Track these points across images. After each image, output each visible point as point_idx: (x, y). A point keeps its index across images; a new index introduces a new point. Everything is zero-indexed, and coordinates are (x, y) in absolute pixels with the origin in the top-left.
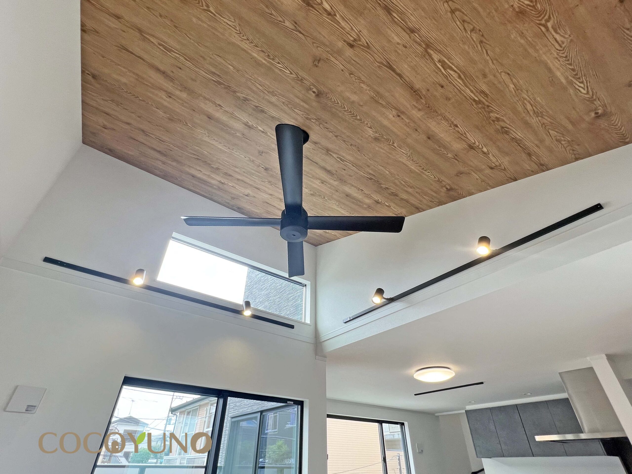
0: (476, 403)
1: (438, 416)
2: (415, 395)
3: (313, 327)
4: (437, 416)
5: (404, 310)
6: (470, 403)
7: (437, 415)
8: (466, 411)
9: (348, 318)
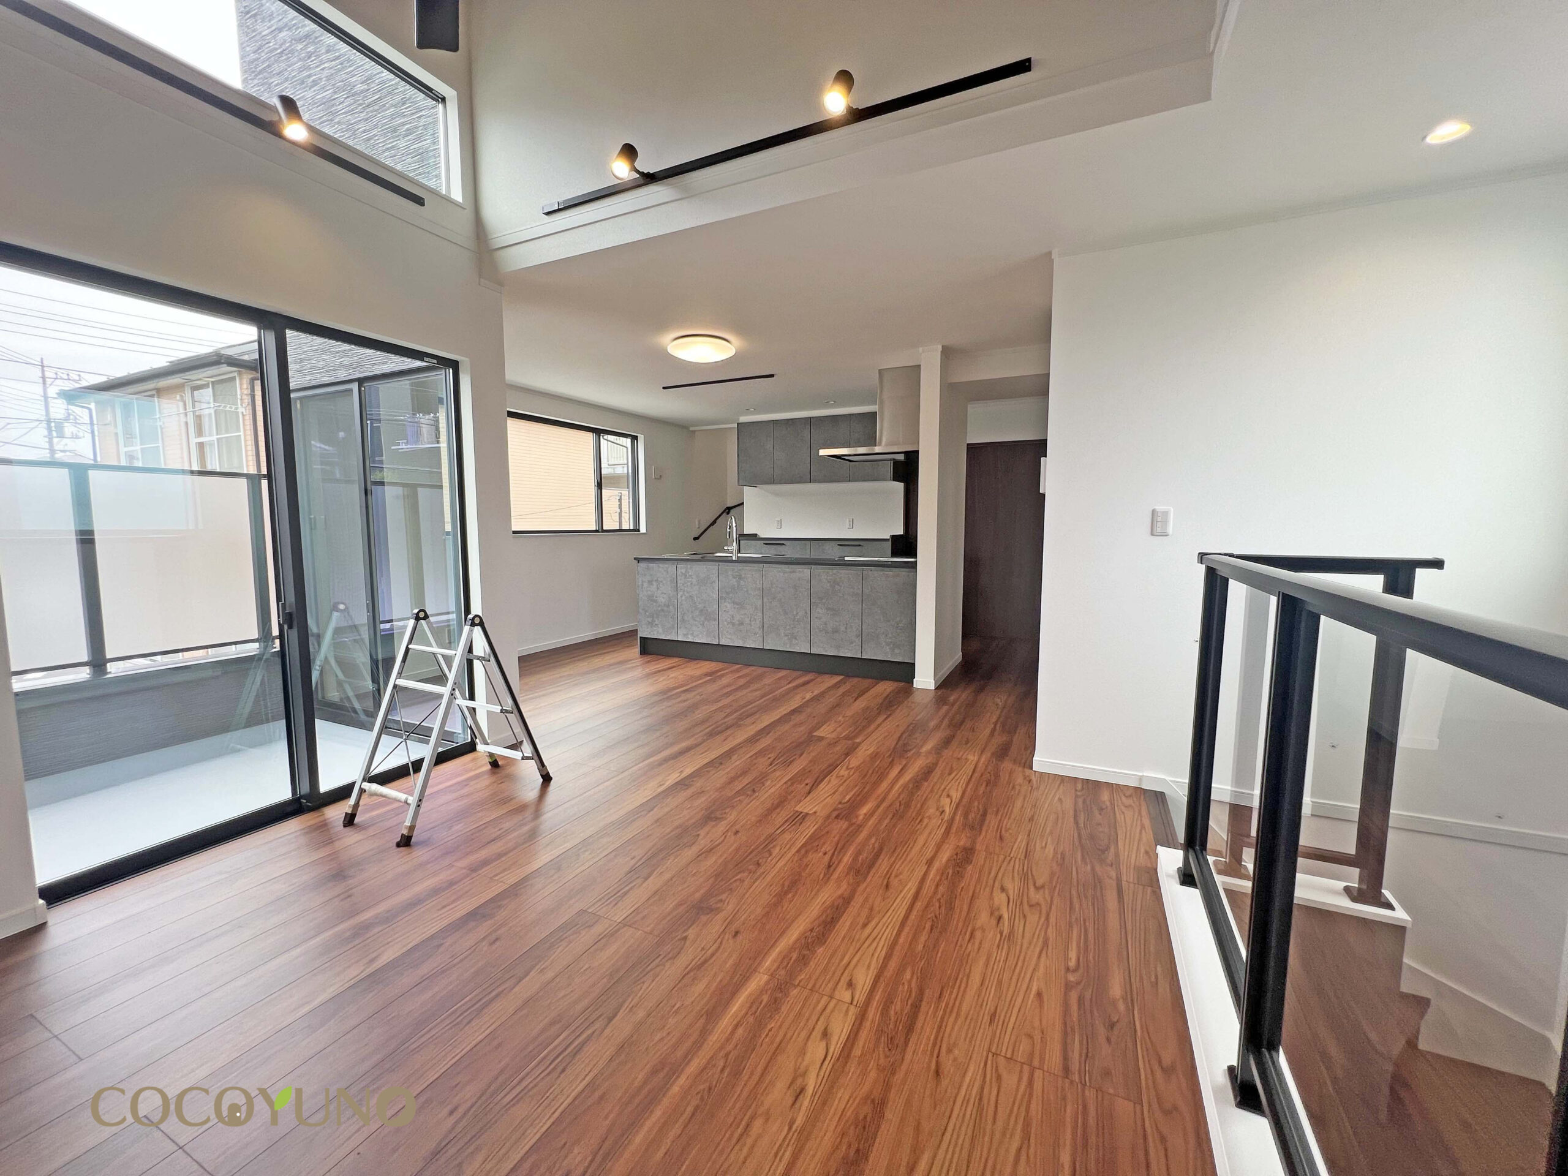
0: (757, 411)
1: (694, 432)
2: (664, 388)
3: (468, 214)
4: (692, 431)
5: (672, 204)
6: (747, 412)
7: (692, 429)
8: (738, 424)
9: (553, 204)
